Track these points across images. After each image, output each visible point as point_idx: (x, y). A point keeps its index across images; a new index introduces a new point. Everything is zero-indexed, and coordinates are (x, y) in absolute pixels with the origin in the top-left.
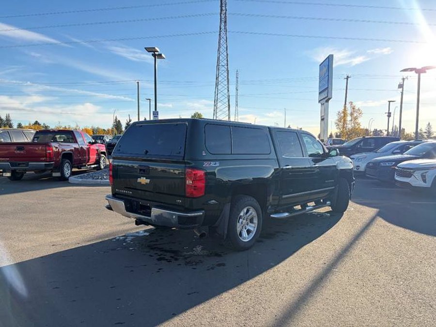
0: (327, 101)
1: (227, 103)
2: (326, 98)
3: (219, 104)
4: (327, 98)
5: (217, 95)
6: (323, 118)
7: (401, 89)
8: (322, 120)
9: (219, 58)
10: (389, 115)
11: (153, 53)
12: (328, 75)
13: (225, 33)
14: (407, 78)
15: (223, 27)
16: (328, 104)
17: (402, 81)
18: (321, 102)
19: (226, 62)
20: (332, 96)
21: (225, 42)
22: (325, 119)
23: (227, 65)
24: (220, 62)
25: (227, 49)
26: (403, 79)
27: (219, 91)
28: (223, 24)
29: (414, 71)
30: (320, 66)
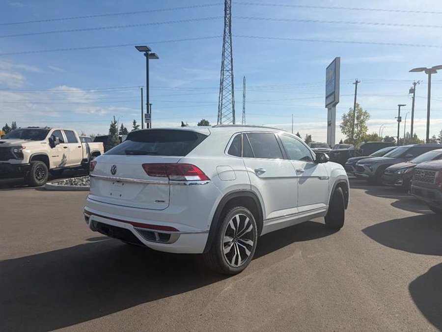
0: (335, 106)
1: (232, 109)
3: (224, 110)
4: (334, 103)
5: (222, 100)
6: (330, 123)
7: (413, 94)
8: (329, 125)
9: (223, 63)
10: (399, 120)
11: (145, 52)
12: (335, 78)
13: (229, 37)
14: (419, 83)
15: (227, 31)
16: (335, 109)
17: (413, 86)
18: (329, 105)
19: (230, 67)
21: (230, 46)
22: (332, 125)
23: (232, 70)
24: (225, 66)
25: (231, 54)
26: (415, 84)
27: (224, 97)
28: (228, 28)
29: (424, 71)
30: (327, 69)
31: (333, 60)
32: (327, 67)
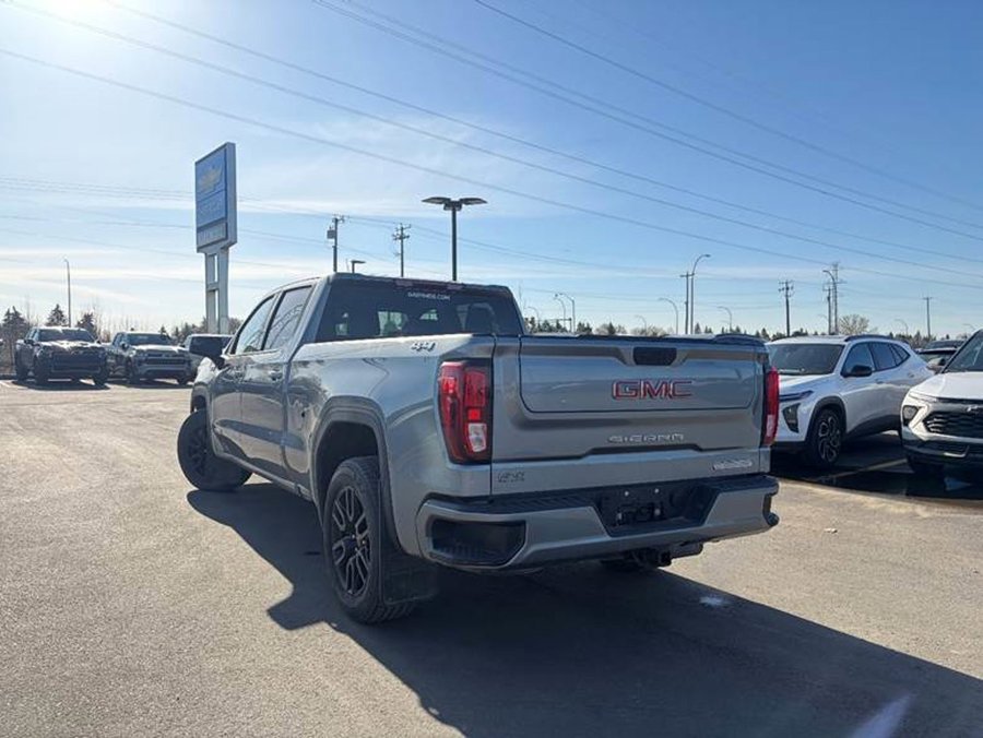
0: (226, 249)
2: (223, 240)
4: (222, 243)
7: (333, 240)
8: (210, 292)
12: (226, 190)
14: (343, 219)
16: (228, 257)
17: (333, 224)
18: (209, 248)
20: (236, 238)
26: (336, 221)
29: (443, 206)
30: (197, 163)
31: (220, 145)
32: (196, 160)
